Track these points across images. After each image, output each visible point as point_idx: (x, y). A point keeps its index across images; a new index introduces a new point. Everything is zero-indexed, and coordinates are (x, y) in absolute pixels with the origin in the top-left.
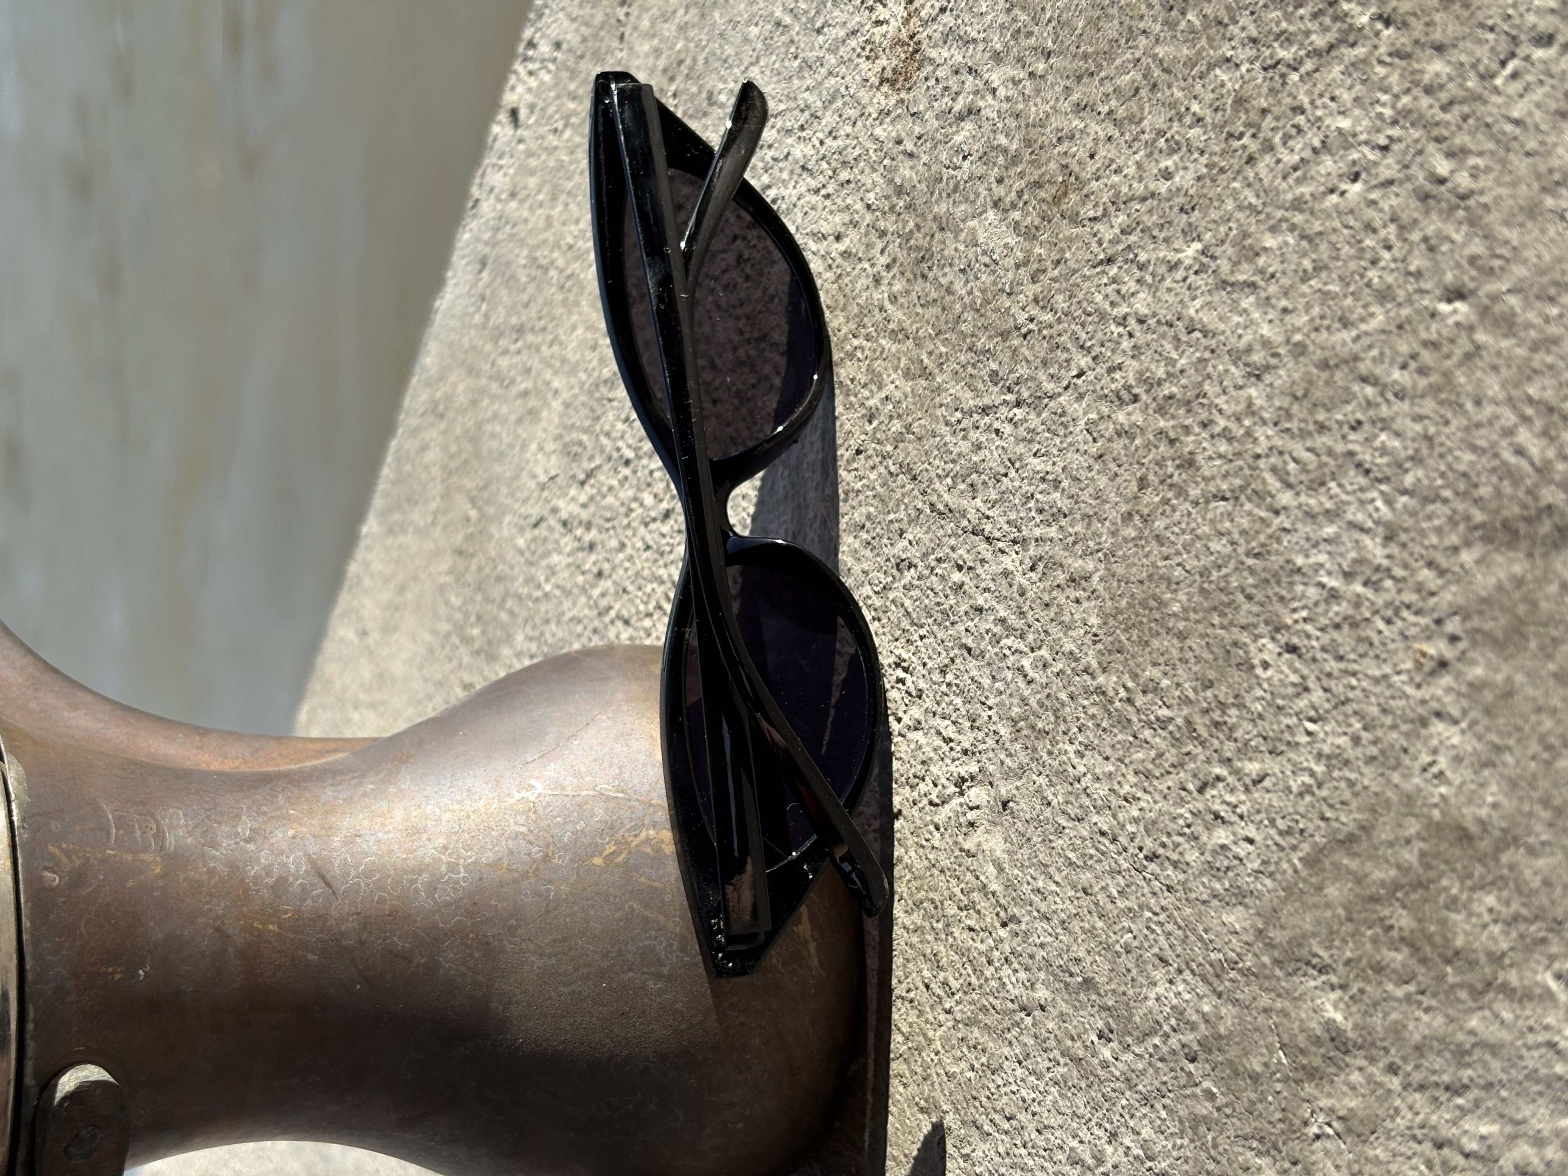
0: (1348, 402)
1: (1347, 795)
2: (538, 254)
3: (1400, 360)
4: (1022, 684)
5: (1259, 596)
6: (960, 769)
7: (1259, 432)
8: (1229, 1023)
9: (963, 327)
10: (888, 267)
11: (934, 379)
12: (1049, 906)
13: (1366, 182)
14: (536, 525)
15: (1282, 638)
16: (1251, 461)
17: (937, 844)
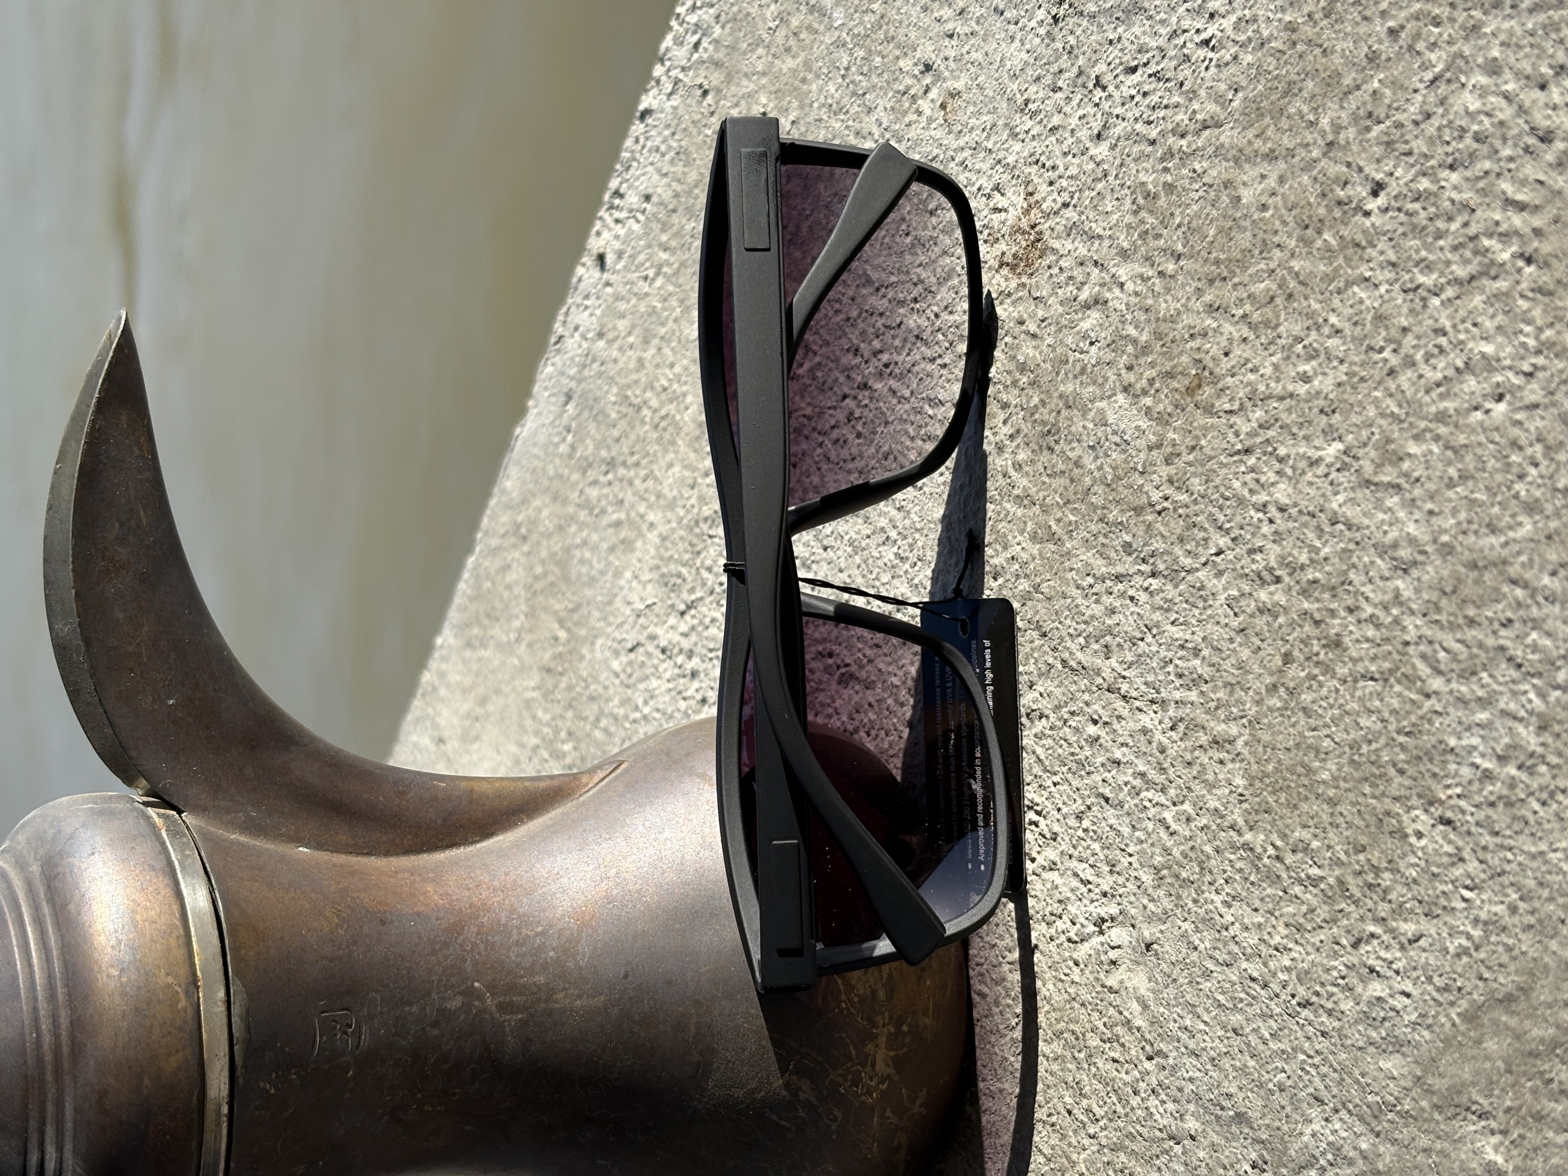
0: (1498, 601)
1: (1505, 959)
2: (629, 393)
3: (1550, 567)
4: (1164, 835)
5: (1411, 771)
6: (1099, 910)
7: (1408, 621)
8: (1388, 1160)
9: (1094, 499)
10: (1012, 437)
11: (1063, 544)
12: (1198, 1044)
13: (1510, 403)
14: (631, 650)
15: (1436, 811)
16: (1400, 647)
17: (1077, 979)
